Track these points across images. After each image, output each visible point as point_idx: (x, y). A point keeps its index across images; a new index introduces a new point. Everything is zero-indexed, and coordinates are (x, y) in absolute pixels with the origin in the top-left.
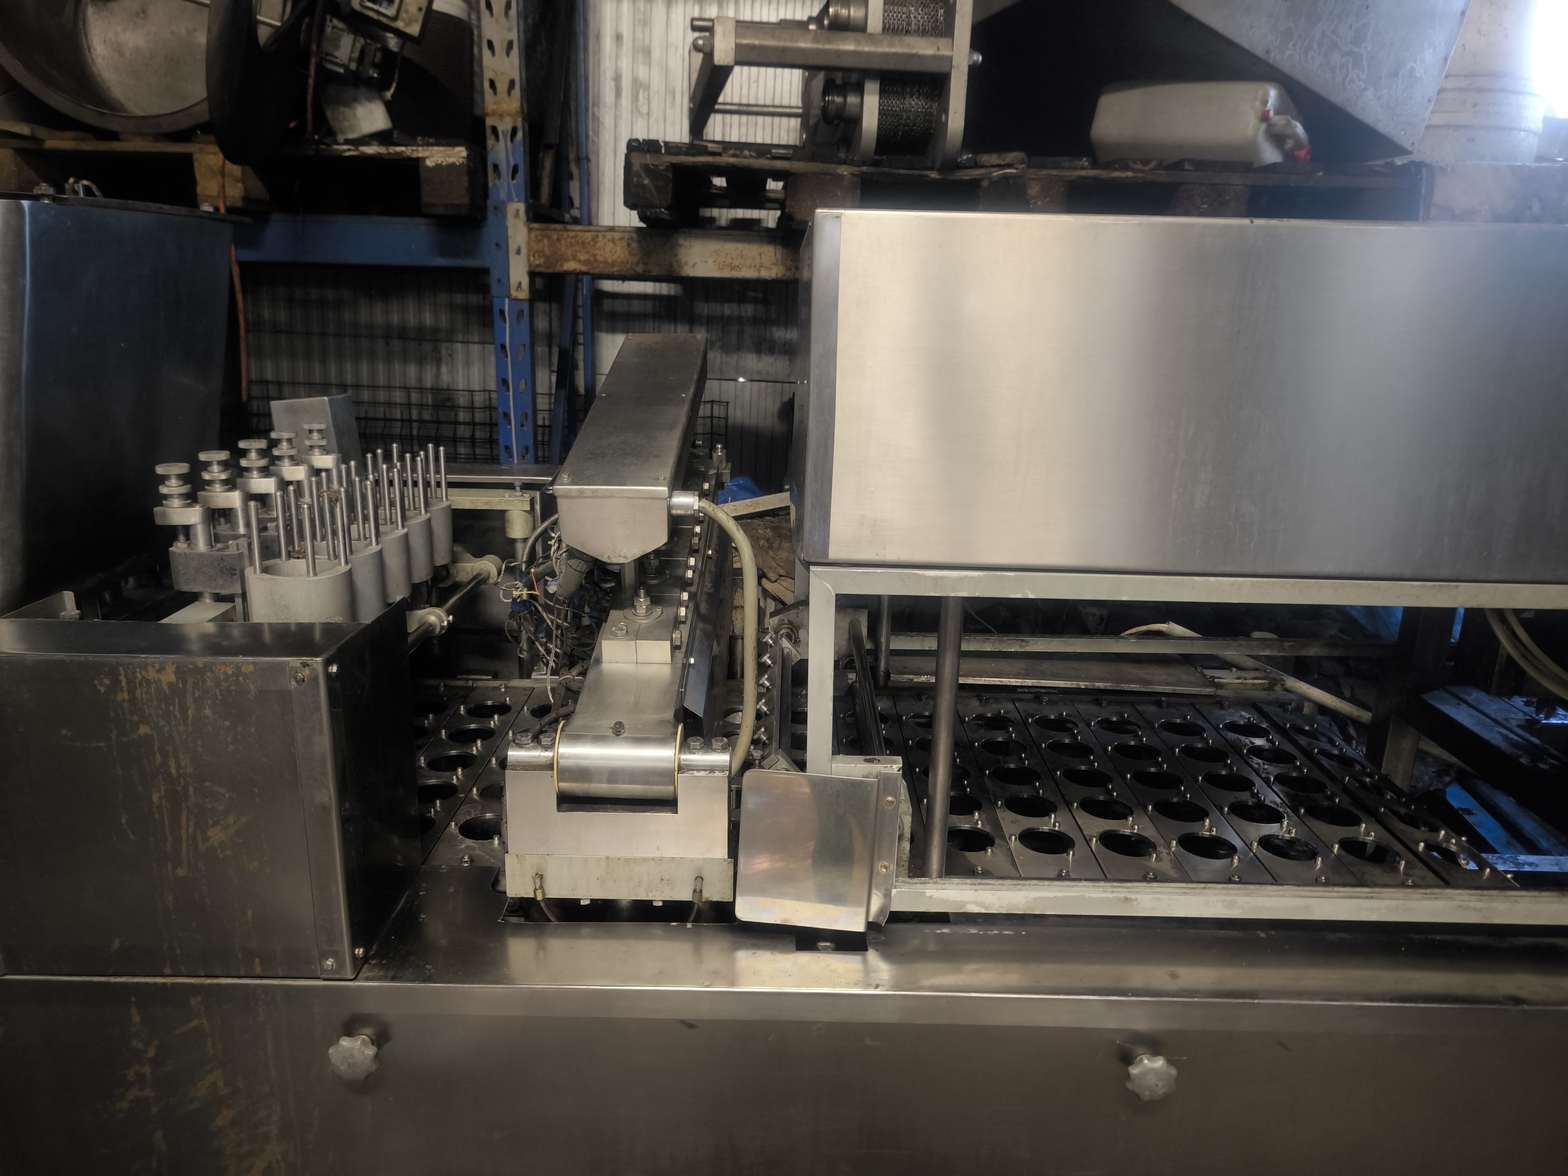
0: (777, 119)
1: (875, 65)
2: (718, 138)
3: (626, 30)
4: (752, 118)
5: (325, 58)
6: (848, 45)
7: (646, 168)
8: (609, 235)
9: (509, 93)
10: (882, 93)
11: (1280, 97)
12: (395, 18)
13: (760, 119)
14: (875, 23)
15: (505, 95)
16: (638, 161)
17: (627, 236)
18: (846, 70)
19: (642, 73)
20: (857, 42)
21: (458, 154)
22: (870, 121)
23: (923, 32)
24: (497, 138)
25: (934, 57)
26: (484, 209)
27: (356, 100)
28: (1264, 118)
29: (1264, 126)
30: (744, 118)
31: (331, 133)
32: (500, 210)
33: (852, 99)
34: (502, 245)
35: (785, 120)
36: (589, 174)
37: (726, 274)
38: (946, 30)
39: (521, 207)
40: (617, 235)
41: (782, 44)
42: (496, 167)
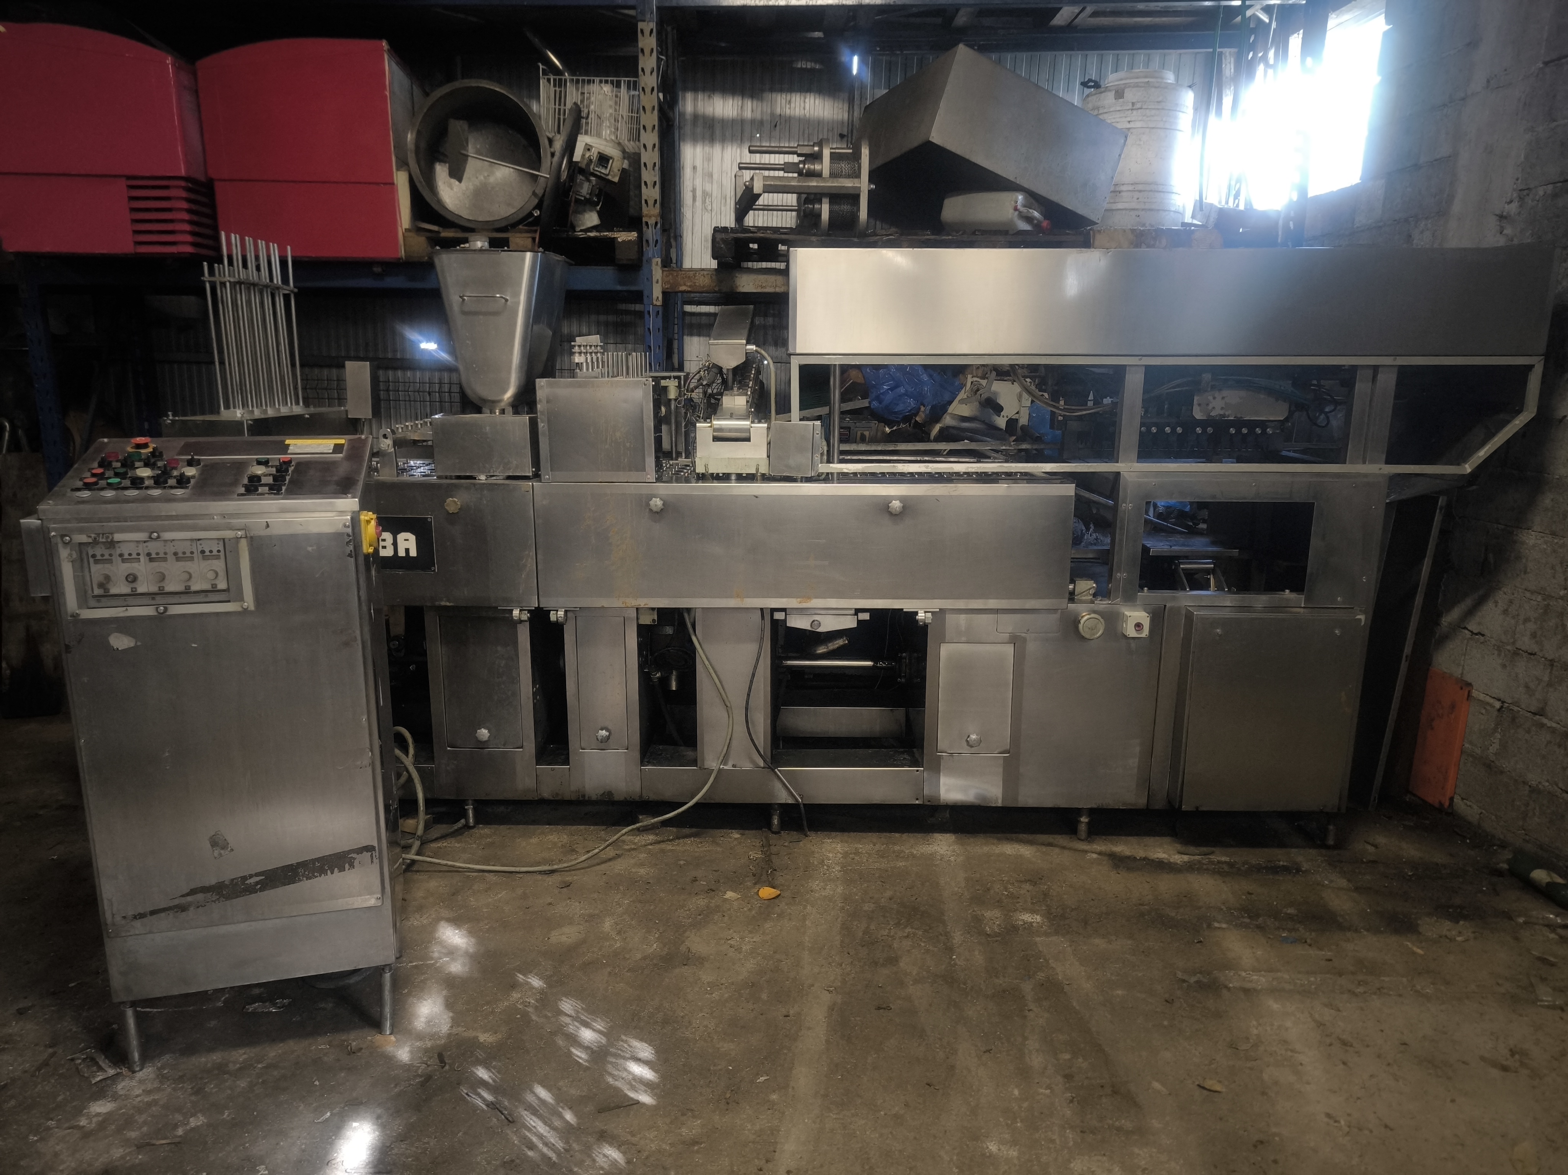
0: (784, 213)
1: (826, 191)
2: (751, 224)
3: (699, 164)
4: (771, 212)
5: (577, 193)
6: (813, 183)
7: (722, 239)
8: (702, 273)
9: (654, 206)
10: (830, 203)
11: (1025, 198)
12: (608, 175)
13: (775, 212)
14: (826, 173)
15: (652, 207)
16: (719, 236)
17: (710, 273)
18: (815, 194)
19: (708, 188)
20: (818, 182)
21: (633, 236)
22: (825, 215)
23: (849, 176)
24: (648, 228)
25: (852, 187)
26: (642, 261)
27: (585, 211)
28: (1016, 209)
29: (1017, 213)
30: (766, 212)
31: (573, 228)
32: (649, 261)
33: (817, 206)
34: (650, 279)
35: (789, 213)
36: (681, 244)
37: (759, 290)
38: (857, 175)
39: (659, 260)
40: (705, 273)
41: (783, 183)
42: (647, 241)
